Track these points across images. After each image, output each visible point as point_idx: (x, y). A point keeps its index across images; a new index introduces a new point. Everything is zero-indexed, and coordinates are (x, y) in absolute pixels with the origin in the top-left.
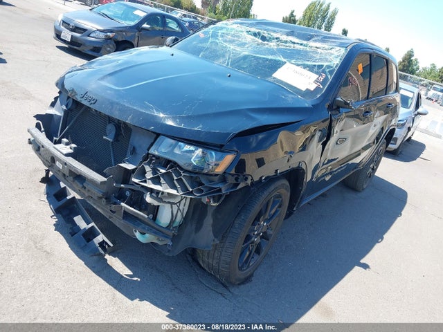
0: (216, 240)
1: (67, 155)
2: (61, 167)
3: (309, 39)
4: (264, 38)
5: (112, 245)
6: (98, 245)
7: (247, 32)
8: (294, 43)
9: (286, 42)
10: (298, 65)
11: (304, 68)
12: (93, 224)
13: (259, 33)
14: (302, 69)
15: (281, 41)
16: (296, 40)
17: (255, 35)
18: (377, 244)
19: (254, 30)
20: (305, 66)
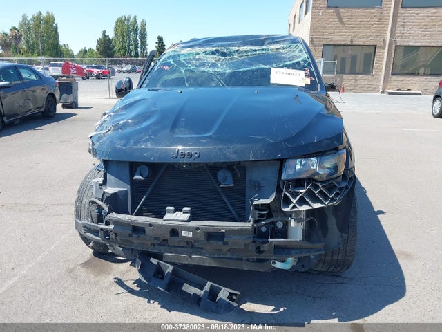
0: (343, 235)
1: (189, 220)
2: (190, 234)
3: (263, 44)
4: (224, 54)
5: (239, 293)
6: (228, 300)
7: (204, 52)
8: (255, 51)
9: (247, 52)
10: (282, 67)
11: (288, 68)
12: (209, 284)
13: (217, 51)
14: (287, 69)
15: (242, 52)
16: (256, 48)
17: (213, 53)
18: (367, 194)
19: (209, 49)
20: (288, 67)
